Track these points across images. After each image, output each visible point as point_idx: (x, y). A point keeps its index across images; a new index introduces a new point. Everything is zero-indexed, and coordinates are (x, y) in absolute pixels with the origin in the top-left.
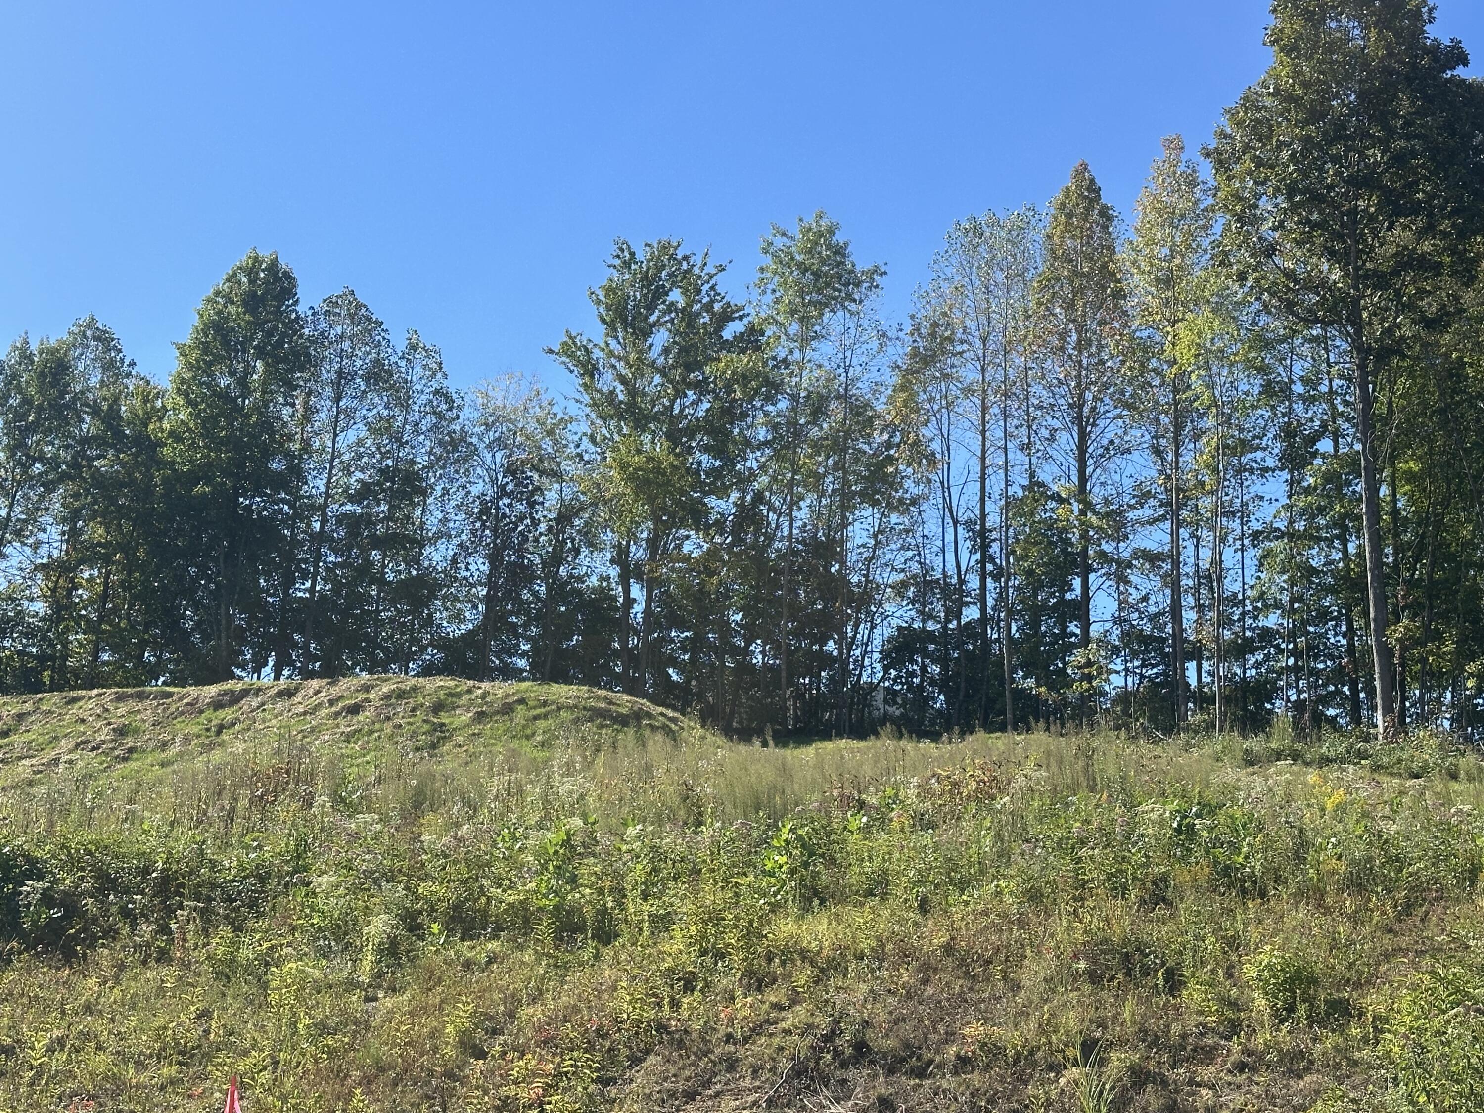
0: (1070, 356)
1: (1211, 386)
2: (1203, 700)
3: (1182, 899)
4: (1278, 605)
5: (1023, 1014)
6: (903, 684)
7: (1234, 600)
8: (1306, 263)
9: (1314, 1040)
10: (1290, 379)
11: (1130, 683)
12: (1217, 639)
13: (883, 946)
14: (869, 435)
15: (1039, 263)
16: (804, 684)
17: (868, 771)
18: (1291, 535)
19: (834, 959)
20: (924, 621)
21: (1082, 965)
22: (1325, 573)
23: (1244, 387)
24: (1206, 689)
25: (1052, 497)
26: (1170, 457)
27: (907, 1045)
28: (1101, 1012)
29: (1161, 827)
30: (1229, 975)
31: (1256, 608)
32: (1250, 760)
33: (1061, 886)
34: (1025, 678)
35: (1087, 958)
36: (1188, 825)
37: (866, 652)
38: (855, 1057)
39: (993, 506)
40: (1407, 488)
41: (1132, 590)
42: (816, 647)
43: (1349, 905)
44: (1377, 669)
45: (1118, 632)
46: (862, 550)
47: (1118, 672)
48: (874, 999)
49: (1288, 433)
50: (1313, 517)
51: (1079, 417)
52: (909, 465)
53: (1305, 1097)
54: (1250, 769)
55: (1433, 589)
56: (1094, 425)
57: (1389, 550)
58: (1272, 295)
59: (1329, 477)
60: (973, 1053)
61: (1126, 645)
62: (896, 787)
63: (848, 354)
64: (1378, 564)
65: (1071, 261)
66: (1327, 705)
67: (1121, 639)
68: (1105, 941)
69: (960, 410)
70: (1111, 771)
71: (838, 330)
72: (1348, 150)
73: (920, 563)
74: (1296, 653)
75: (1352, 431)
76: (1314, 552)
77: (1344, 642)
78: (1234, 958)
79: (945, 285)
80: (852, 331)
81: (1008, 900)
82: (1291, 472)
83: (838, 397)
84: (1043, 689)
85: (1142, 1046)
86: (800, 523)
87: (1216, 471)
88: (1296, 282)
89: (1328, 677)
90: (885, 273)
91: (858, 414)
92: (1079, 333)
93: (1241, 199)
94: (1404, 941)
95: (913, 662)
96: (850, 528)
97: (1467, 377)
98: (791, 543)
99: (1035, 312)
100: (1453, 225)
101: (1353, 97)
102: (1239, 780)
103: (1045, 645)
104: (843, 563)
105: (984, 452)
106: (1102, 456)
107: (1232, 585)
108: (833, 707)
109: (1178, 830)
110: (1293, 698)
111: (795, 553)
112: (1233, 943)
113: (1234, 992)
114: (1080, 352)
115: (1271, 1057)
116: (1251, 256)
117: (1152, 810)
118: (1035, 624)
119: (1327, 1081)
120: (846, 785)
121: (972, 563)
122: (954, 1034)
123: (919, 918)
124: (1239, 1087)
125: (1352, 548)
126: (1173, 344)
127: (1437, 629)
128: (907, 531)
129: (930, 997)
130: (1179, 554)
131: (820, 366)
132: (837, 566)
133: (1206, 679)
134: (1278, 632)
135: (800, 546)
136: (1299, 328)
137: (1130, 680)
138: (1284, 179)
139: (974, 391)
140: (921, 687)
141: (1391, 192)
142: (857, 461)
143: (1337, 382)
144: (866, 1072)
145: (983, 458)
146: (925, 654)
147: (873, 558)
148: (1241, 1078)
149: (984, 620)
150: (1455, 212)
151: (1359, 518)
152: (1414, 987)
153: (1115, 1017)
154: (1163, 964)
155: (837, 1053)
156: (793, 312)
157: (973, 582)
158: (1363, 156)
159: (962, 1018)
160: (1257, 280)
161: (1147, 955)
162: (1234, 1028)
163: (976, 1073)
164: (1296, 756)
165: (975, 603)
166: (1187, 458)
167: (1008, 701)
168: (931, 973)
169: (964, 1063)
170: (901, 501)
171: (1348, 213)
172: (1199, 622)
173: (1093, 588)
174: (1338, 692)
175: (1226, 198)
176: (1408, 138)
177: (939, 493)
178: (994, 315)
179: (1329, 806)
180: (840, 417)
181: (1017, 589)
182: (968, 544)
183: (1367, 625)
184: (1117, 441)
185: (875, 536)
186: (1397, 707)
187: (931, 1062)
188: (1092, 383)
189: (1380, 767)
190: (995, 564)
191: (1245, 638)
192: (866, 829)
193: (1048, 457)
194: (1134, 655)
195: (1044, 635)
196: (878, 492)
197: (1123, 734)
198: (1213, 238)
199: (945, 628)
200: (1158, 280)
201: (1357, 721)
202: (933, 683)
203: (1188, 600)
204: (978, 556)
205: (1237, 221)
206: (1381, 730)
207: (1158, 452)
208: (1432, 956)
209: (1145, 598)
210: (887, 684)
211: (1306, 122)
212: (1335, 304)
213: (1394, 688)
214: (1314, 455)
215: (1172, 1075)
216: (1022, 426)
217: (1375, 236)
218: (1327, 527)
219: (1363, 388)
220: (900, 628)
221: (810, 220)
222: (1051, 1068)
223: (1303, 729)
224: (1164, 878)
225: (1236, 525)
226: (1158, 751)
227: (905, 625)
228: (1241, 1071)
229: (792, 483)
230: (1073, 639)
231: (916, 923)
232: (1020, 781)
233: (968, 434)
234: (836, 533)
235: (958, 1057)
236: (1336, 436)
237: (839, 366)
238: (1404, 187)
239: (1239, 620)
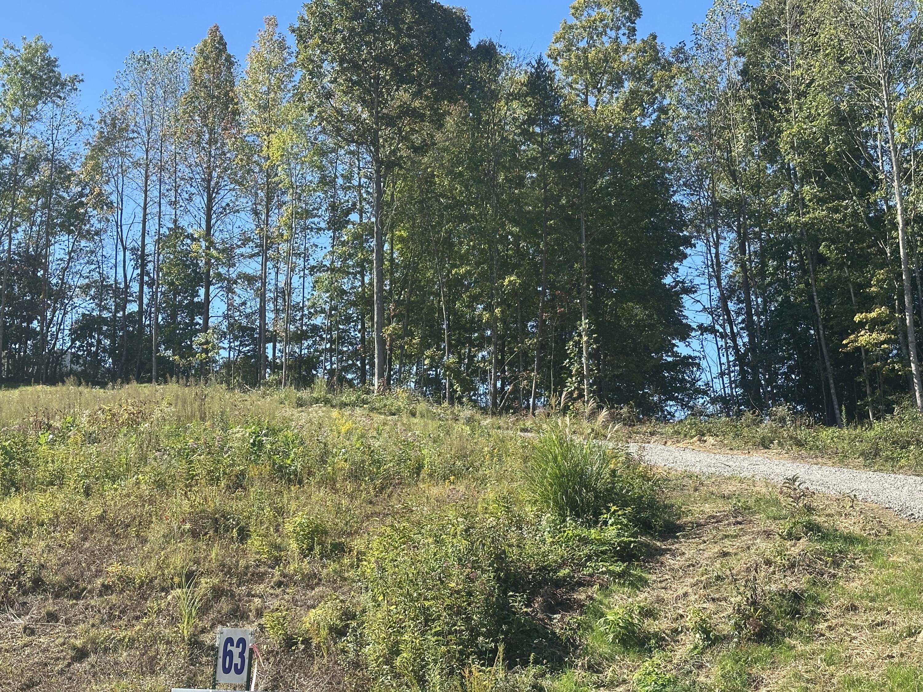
0: (203, 148)
1: (290, 175)
2: (275, 367)
3: (252, 486)
4: (323, 311)
5: (148, 557)
6: (84, 351)
7: (298, 308)
8: (349, 105)
9: (322, 567)
10: (335, 174)
11: (232, 356)
12: (286, 330)
13: (57, 517)
14: (68, 187)
15: (186, 87)
16: (15, 349)
17: (55, 406)
18: (333, 270)
19: (23, 526)
20: (100, 311)
21: (188, 526)
22: (351, 294)
23: (309, 178)
24: (278, 361)
25: (188, 237)
26: (263, 217)
27: (69, 579)
28: (197, 555)
29: (243, 441)
30: (277, 531)
31: (310, 313)
32: (300, 403)
33: (178, 478)
34: (166, 350)
35: (191, 521)
36: (259, 441)
37: (60, 329)
38: (33, 588)
39: (151, 240)
40: (399, 246)
41: (236, 298)
42: (24, 325)
43: (350, 488)
44: (376, 351)
45: (226, 323)
46: (59, 262)
47: (224, 348)
48: (49, 551)
49: (333, 207)
50: (346, 260)
51: (208, 187)
52: (95, 209)
53: (315, 600)
54: (300, 409)
55: (410, 307)
56: (217, 193)
57: (387, 282)
58: (329, 123)
59: (356, 237)
60: (113, 582)
61: (231, 332)
62: (74, 416)
63: (55, 132)
64: (381, 290)
65: (206, 87)
66: (347, 372)
67: (228, 328)
68: (203, 511)
69: (131, 176)
70: (216, 408)
71: (48, 115)
72: (376, 39)
73: (100, 273)
74: (331, 341)
75: (370, 210)
76: (345, 280)
77: (359, 335)
78: (280, 520)
79: (123, 93)
80: (59, 117)
81: (143, 487)
82: (334, 232)
83: (47, 159)
84: (177, 357)
85: (221, 574)
86: (16, 242)
87: (290, 228)
88: (343, 116)
89: (349, 356)
90: (82, 81)
91: (61, 172)
92: (210, 134)
93: (312, 61)
94: (378, 509)
95: (92, 337)
96: (52, 247)
97: (435, 184)
98: (10, 255)
99: (182, 118)
100: (432, 93)
101: (379, 8)
102: (292, 415)
103: (181, 329)
104: (46, 270)
105: (145, 204)
106: (221, 213)
107: (296, 298)
108: (35, 364)
109: (253, 444)
110: (328, 367)
111: (12, 261)
112: (280, 511)
113: (279, 540)
114: (210, 145)
115: (298, 577)
116: (317, 97)
117: (238, 432)
118: (174, 316)
119: (329, 591)
120: (40, 413)
121: (134, 276)
122: (101, 571)
123: (83, 499)
124: (277, 596)
125: (367, 280)
126: (268, 147)
127: (411, 330)
128: (92, 252)
129: (87, 549)
130: (266, 277)
131: (35, 137)
132: (42, 272)
133: (278, 354)
134: (322, 328)
135: (16, 257)
136: (343, 145)
137: (232, 353)
138: (338, 52)
139: (141, 164)
140: (96, 354)
141: (399, 68)
142: (59, 203)
143: (363, 180)
144: (39, 597)
145: (145, 209)
146: (100, 332)
147: (67, 267)
148: (278, 591)
149: (141, 312)
150: (434, 85)
151: (371, 262)
152: (382, 535)
153: (205, 557)
154: (238, 524)
155: (20, 586)
156: (16, 101)
157: (135, 287)
158: (384, 45)
159: (107, 561)
160: (320, 112)
161: (228, 520)
162: (277, 561)
163: (114, 595)
164: (327, 402)
165: (136, 301)
166: (274, 219)
167: (154, 364)
168: (89, 533)
169: (106, 589)
170: (88, 232)
171: (374, 78)
172: (276, 320)
173: (212, 295)
174: (354, 365)
175: (304, 60)
176: (409, 36)
177: (115, 228)
178: (156, 117)
179: (343, 431)
180: (47, 173)
181: (163, 293)
182: (133, 263)
183: (373, 325)
184: (231, 205)
185: (69, 253)
186: (386, 374)
187: (85, 589)
188: (217, 166)
189: (375, 409)
190: (150, 277)
191: (302, 331)
192: (53, 443)
193: (187, 211)
194: (236, 338)
195: (180, 323)
196: (72, 225)
197: (224, 385)
198: (293, 84)
199: (115, 316)
200: (259, 106)
201: (363, 382)
202: (105, 350)
203: (270, 306)
204: (139, 271)
205: (310, 74)
206: (376, 387)
207: (256, 213)
208: (393, 517)
209: (244, 303)
210: (73, 350)
211: (351, 19)
212: (364, 133)
213: (385, 363)
214: (348, 222)
215: (237, 591)
216: (171, 190)
217: (389, 94)
218: (353, 266)
219: (378, 185)
220: (84, 315)
221: (31, 40)
222: (163, 589)
223: (333, 386)
224: (243, 473)
225: (301, 262)
226: (247, 397)
227: (87, 313)
228: (279, 587)
229: (11, 215)
230: (197, 327)
231: (81, 503)
232: (157, 414)
233: (135, 192)
234: (42, 250)
235: (103, 585)
236: (361, 212)
237: (48, 139)
238: (406, 65)
239: (300, 320)
